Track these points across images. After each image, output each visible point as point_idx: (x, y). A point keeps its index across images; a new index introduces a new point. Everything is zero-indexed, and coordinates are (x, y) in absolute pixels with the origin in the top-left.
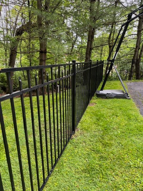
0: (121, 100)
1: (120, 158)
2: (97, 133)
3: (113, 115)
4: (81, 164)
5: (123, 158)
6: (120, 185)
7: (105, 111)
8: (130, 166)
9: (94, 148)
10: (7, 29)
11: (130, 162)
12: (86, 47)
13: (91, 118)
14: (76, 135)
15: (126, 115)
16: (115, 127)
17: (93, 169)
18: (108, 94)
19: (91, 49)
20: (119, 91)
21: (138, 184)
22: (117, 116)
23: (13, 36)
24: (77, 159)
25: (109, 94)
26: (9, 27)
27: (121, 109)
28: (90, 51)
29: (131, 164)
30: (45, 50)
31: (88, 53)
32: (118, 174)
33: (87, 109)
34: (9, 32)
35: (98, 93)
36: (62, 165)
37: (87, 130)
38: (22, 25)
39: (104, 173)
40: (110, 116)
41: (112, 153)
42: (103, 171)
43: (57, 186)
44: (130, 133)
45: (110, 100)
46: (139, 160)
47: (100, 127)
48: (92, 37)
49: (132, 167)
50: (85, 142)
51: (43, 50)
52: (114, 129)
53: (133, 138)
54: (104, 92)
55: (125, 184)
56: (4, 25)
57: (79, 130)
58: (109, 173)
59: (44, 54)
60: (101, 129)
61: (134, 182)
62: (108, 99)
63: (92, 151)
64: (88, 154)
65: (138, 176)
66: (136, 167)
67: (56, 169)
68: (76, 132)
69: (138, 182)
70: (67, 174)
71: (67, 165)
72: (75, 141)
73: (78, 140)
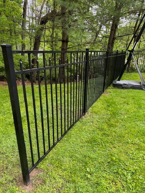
0: (137, 90)
1: (121, 136)
2: (105, 117)
3: (125, 103)
4: (86, 137)
5: (123, 136)
6: (115, 154)
7: (117, 100)
8: (128, 143)
9: (99, 127)
10: (33, 18)
11: (129, 140)
12: (109, 37)
13: (103, 104)
14: (86, 116)
15: (137, 104)
16: (123, 112)
17: (95, 141)
18: (124, 84)
19: (114, 39)
20: (136, 82)
21: (130, 154)
22: (128, 104)
23: (38, 25)
24: (84, 133)
25: (126, 84)
26: (34, 16)
27: (134, 98)
28: (112, 41)
29: (129, 141)
30: (67, 39)
31: (111, 43)
32: (115, 147)
33: (101, 97)
34: (34, 21)
35: (115, 83)
36: (70, 136)
37: (96, 113)
38: (47, 14)
39: (103, 145)
40: (121, 104)
41: (115, 132)
42: (103, 143)
43: (64, 149)
44: (136, 118)
45: (126, 90)
46: (137, 138)
47: (108, 112)
48: (116, 26)
49: (129, 143)
50: (92, 122)
51: (65, 39)
52: (122, 114)
53: (138, 123)
54: (121, 82)
55: (119, 154)
56: (30, 14)
57: (89, 113)
58: (108, 145)
59: (65, 43)
60: (109, 114)
61: (127, 153)
62: (124, 89)
63: (98, 129)
64: (93, 131)
65: (133, 149)
66: (133, 144)
67: (65, 138)
68: (86, 114)
69: (131, 154)
70: (73, 143)
71: (74, 136)
72: (84, 120)
73: (87, 120)
